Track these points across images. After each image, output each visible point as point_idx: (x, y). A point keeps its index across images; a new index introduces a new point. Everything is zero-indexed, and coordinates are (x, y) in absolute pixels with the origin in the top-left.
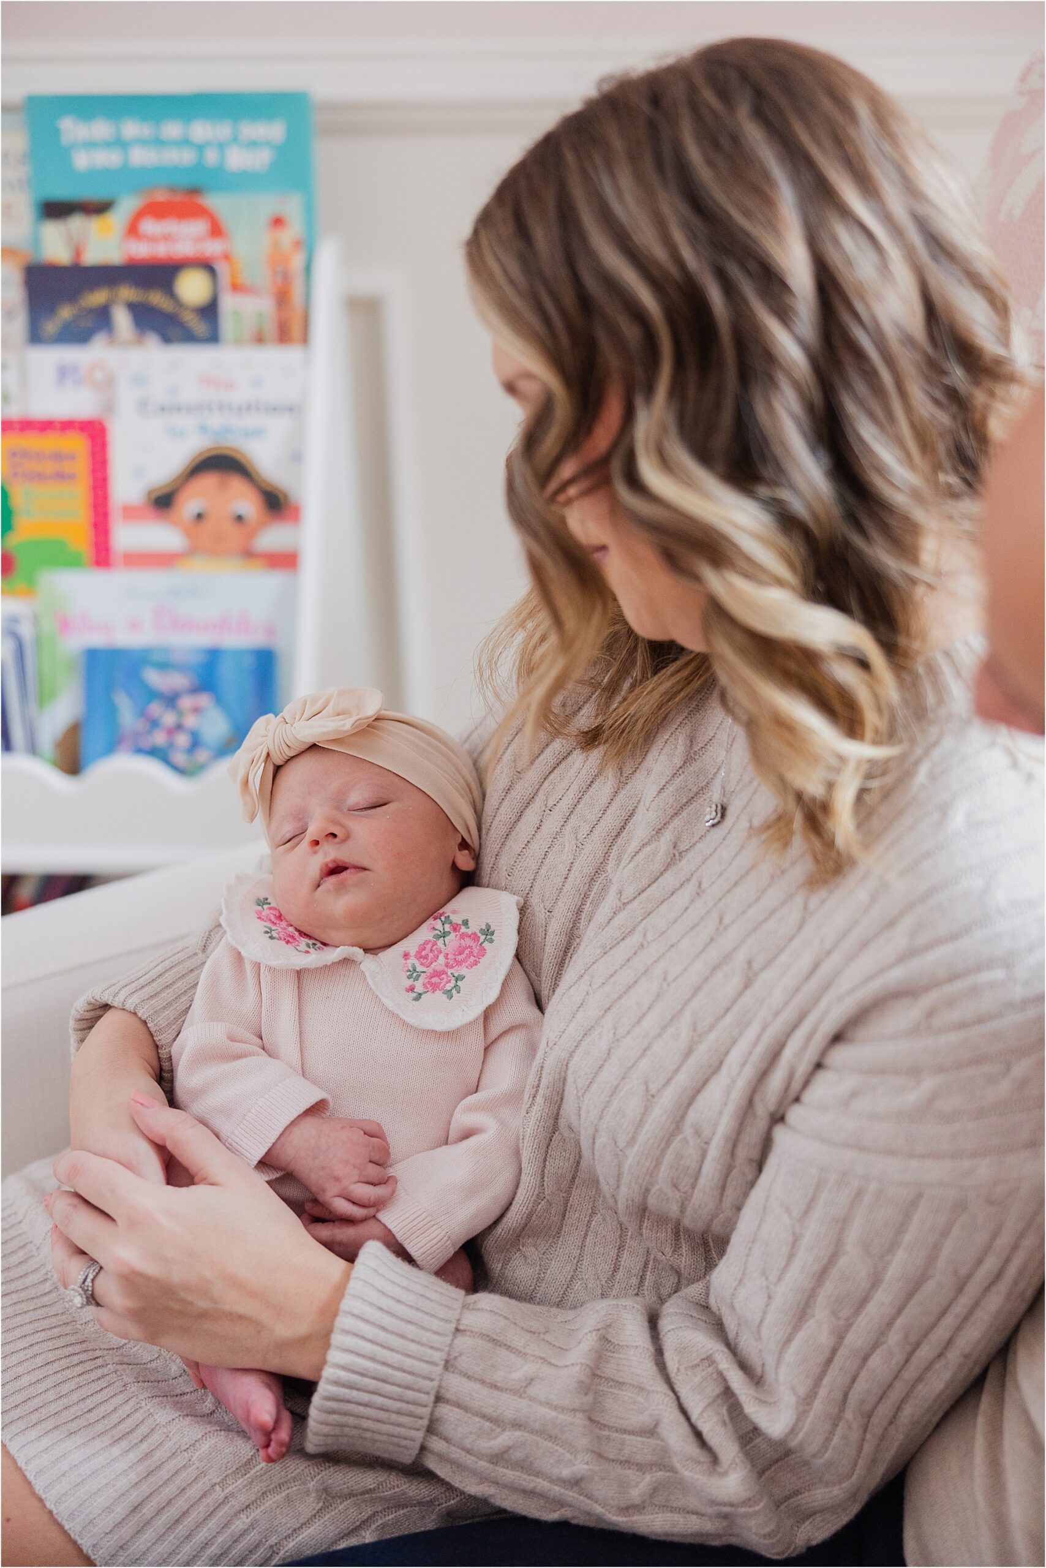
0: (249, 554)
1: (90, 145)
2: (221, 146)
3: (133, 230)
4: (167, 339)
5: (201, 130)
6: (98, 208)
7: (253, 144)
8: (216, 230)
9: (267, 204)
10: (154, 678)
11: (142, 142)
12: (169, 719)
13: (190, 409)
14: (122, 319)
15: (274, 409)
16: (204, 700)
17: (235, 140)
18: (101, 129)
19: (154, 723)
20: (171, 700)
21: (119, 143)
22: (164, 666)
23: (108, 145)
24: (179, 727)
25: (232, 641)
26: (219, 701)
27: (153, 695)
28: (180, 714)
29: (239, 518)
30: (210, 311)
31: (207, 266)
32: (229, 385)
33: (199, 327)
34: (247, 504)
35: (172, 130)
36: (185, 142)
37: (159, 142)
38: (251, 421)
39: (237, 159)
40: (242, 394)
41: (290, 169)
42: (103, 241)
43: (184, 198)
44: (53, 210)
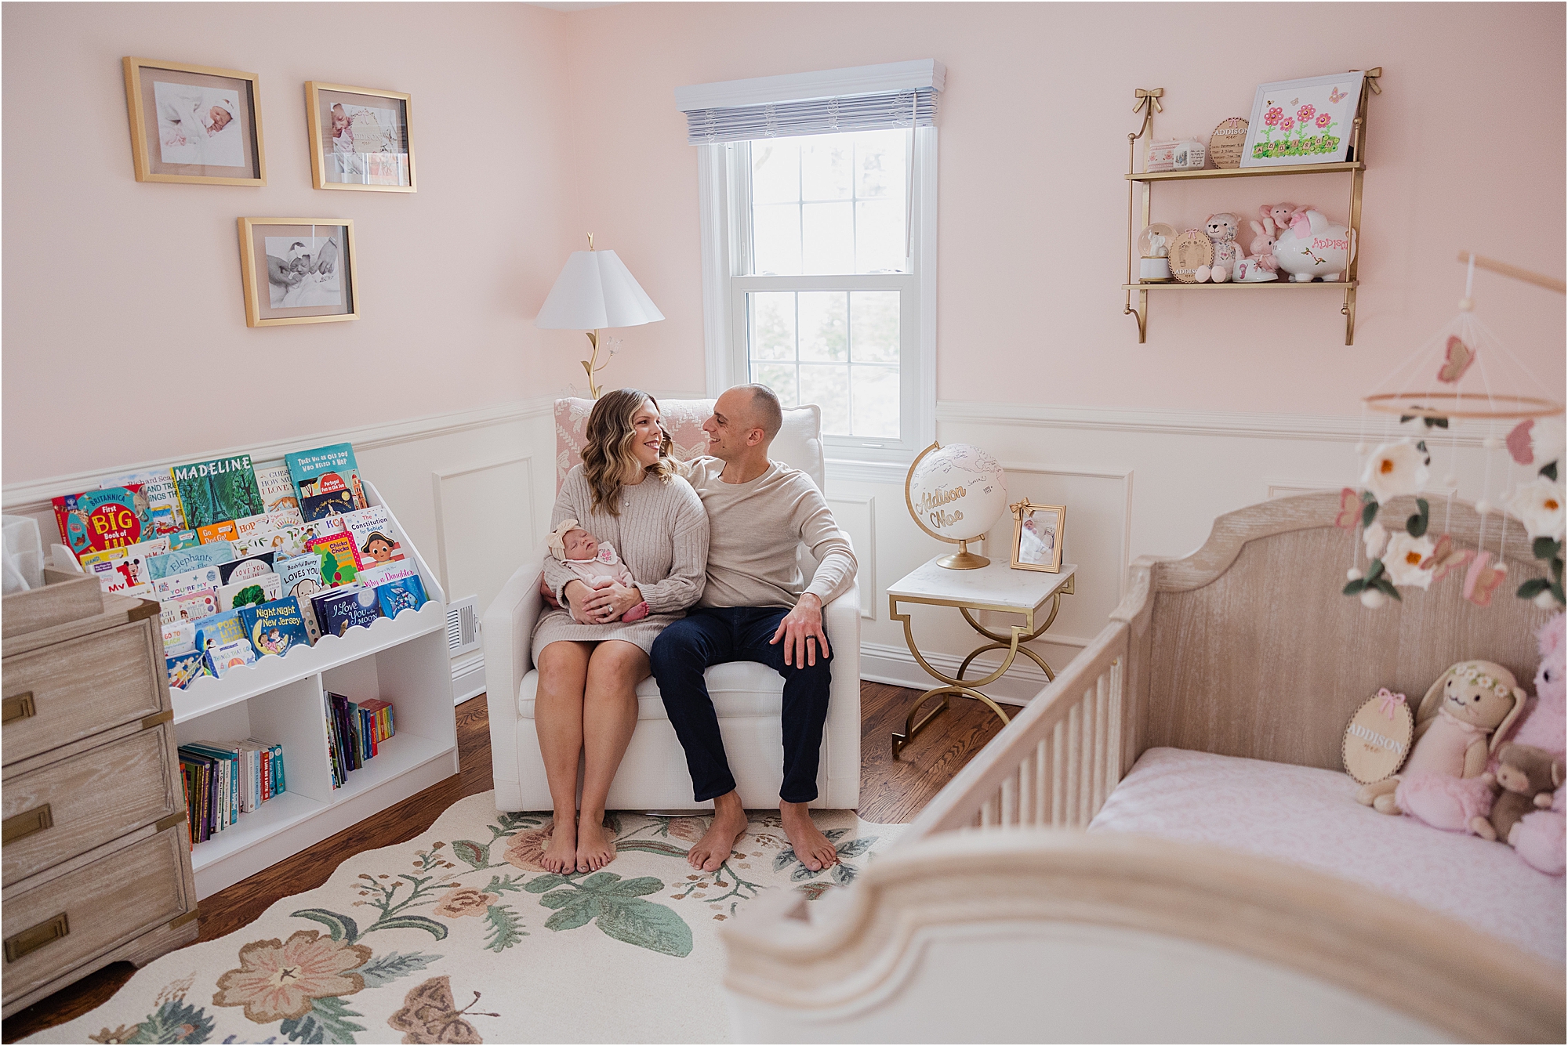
0: (390, 559)
1: (306, 465)
2: (335, 460)
3: (322, 486)
4: (345, 511)
5: (330, 457)
6: (314, 481)
7: (342, 458)
8: (343, 481)
9: (350, 473)
10: (392, 592)
11: (317, 462)
12: (402, 601)
13: (363, 526)
14: (331, 508)
15: (382, 521)
16: (406, 593)
17: (338, 458)
18: (307, 460)
19: (399, 602)
20: (402, 595)
21: (313, 463)
22: (394, 588)
23: (309, 464)
24: (405, 603)
25: (404, 578)
26: (410, 593)
27: (395, 595)
28: (404, 598)
29: (385, 550)
30: (351, 501)
31: (345, 491)
32: (366, 519)
33: (351, 506)
34: (386, 546)
35: (323, 458)
36: (327, 460)
37: (322, 461)
38: (378, 525)
39: (338, 463)
40: (370, 520)
41: (352, 463)
42: (317, 490)
43: (332, 476)
44: (303, 484)
